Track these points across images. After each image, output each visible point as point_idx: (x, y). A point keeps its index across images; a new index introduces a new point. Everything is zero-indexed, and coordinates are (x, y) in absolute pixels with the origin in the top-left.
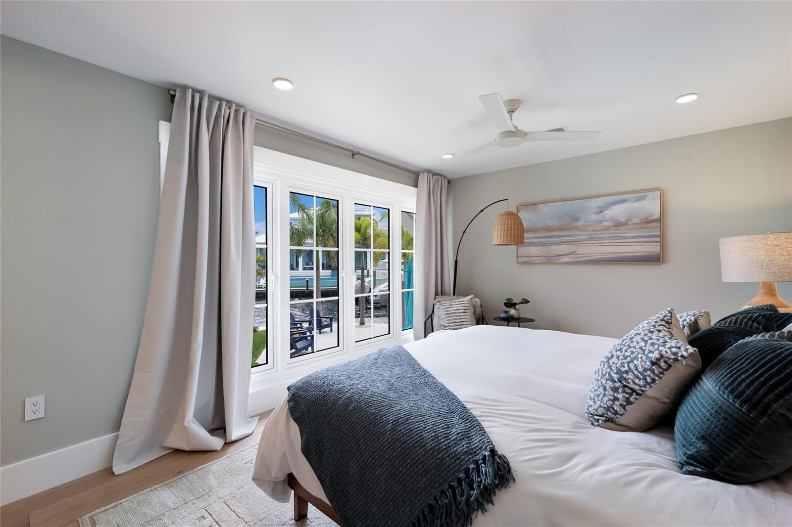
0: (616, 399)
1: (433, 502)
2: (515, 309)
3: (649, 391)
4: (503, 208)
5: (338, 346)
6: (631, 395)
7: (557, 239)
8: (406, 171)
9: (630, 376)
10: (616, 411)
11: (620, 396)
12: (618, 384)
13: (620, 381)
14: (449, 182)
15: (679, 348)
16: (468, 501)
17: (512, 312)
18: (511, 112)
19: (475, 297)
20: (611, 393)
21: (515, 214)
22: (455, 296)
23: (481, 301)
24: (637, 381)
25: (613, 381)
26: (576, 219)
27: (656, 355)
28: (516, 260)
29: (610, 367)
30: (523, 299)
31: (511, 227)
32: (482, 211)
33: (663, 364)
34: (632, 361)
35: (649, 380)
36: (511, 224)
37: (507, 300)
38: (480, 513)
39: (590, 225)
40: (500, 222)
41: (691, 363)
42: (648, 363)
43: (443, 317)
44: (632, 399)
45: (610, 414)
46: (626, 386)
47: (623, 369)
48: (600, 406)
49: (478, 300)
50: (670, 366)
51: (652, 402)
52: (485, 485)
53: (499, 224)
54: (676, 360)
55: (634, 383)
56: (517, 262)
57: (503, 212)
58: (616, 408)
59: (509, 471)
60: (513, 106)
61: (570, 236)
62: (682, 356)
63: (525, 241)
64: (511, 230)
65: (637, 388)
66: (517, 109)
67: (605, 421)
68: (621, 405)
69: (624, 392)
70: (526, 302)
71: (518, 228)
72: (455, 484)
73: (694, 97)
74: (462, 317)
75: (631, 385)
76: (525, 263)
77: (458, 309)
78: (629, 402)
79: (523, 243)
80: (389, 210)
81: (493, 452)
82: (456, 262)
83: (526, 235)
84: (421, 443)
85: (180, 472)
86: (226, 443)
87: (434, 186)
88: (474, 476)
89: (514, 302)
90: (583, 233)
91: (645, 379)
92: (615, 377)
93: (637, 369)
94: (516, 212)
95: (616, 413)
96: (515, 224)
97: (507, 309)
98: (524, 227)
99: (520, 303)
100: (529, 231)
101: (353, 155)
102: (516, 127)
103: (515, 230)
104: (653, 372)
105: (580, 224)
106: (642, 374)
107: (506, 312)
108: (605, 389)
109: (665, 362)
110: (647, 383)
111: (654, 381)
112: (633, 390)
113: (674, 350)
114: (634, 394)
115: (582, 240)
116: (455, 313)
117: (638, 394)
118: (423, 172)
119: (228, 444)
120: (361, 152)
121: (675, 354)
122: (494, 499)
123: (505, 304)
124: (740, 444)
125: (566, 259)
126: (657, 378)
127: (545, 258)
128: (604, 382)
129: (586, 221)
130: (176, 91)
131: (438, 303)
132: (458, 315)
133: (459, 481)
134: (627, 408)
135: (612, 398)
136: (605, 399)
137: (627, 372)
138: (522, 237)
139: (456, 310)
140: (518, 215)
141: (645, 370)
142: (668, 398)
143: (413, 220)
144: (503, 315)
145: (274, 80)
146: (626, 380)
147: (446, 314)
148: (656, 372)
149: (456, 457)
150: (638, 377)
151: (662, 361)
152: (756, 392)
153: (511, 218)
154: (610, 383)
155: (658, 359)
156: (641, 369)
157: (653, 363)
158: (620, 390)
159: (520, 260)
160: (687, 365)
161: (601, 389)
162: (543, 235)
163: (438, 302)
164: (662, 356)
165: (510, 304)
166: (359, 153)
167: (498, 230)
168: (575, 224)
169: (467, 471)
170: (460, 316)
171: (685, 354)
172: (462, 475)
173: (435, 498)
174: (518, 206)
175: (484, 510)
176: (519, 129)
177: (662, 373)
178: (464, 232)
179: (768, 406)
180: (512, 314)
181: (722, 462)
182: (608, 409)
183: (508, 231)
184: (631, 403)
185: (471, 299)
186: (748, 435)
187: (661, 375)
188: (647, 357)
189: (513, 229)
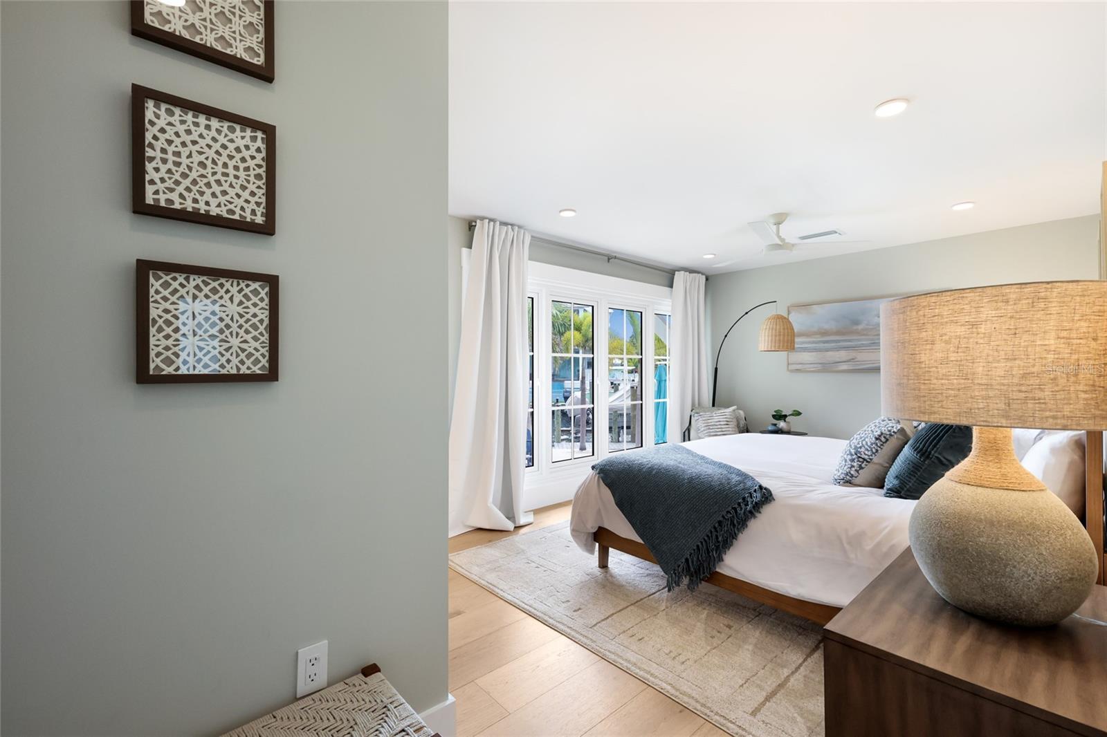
0: (853, 466)
1: (721, 519)
2: (785, 421)
3: (876, 459)
4: (770, 311)
5: (593, 455)
6: (863, 462)
7: (833, 345)
8: (660, 270)
9: (863, 450)
10: (852, 475)
11: (855, 464)
12: (855, 456)
13: (856, 454)
14: (707, 279)
15: (893, 427)
16: (744, 513)
17: (782, 424)
18: (778, 224)
19: (737, 409)
20: (850, 463)
21: (785, 318)
22: (715, 408)
23: (745, 413)
24: (866, 452)
25: (852, 455)
26: (857, 323)
27: (879, 433)
28: (786, 368)
29: (851, 446)
30: (794, 411)
31: (780, 332)
32: (747, 313)
33: (883, 439)
34: (864, 440)
35: (874, 451)
36: (780, 329)
37: (775, 412)
38: (753, 519)
39: (872, 329)
40: (768, 327)
41: (900, 437)
42: (874, 439)
43: (703, 429)
44: (863, 465)
45: (848, 477)
46: (860, 457)
47: (858, 446)
48: (842, 473)
49: (741, 412)
50: (887, 440)
51: (877, 466)
52: (756, 502)
53: (766, 329)
54: (891, 435)
55: (865, 454)
56: (788, 370)
57: (771, 315)
58: (852, 472)
59: (771, 495)
60: (780, 219)
61: (849, 341)
62: (894, 432)
63: (796, 346)
64: (780, 335)
65: (866, 457)
66: (784, 221)
67: (844, 482)
68: (856, 470)
69: (858, 461)
70: (799, 414)
71: (788, 332)
72: (736, 506)
73: (970, 206)
74: (723, 430)
75: (863, 456)
76: (798, 371)
77: (720, 421)
78: (861, 468)
79: (794, 349)
80: (641, 313)
81: (761, 487)
82: (716, 369)
83: (797, 340)
84: (711, 487)
85: (490, 541)
86: (515, 527)
87: (691, 285)
88: (749, 499)
89: (783, 414)
90: (863, 337)
91: (872, 450)
92: (853, 451)
93: (867, 444)
94: (786, 316)
95: (852, 476)
96: (784, 329)
97: (775, 421)
98: (795, 331)
99: (790, 415)
100: (801, 335)
101: (609, 259)
102: (783, 240)
103: (784, 335)
104: (877, 445)
105: (860, 327)
106: (870, 447)
107: (775, 425)
108: (846, 461)
109: (885, 437)
110: (873, 453)
111: (877, 451)
112: (864, 459)
113: (889, 428)
114: (865, 462)
115: (863, 345)
116: (716, 425)
117: (867, 462)
118: (678, 271)
119: (518, 528)
120: (617, 255)
121: (890, 431)
122: (761, 510)
123: (774, 416)
124: (915, 476)
125: (844, 367)
126: (879, 449)
127: (820, 365)
128: (845, 456)
129: (867, 325)
130: (476, 222)
131: (696, 415)
132: (719, 427)
133: (739, 504)
134: (860, 472)
135: (850, 466)
136: (846, 467)
137: (860, 448)
138: (793, 342)
139: (717, 422)
140: (788, 319)
141: (872, 444)
142: (888, 463)
143: (666, 324)
144: (771, 428)
145: (561, 211)
146: (860, 452)
147: (706, 426)
148: (879, 445)
149: (737, 492)
150: (867, 450)
151: (882, 437)
152: (924, 446)
153: (780, 321)
154: (849, 457)
155: (880, 436)
156: (869, 444)
157: (877, 439)
158: (855, 461)
159: (792, 367)
160: (897, 438)
161: (844, 462)
162: (819, 339)
163: (697, 413)
164: (882, 433)
165: (779, 416)
166: (615, 258)
167: (765, 336)
168: (855, 327)
169: (744, 498)
170: (721, 428)
171: (895, 430)
172: (740, 501)
173: (723, 517)
174: (788, 307)
175: (755, 517)
176: (787, 241)
177: (882, 445)
178: (726, 336)
179: (930, 453)
180: (782, 427)
181: (905, 489)
182: (847, 474)
183: (776, 336)
184: (863, 468)
185: (734, 410)
186: (919, 471)
187: (882, 447)
188: (874, 435)
189: (782, 333)
